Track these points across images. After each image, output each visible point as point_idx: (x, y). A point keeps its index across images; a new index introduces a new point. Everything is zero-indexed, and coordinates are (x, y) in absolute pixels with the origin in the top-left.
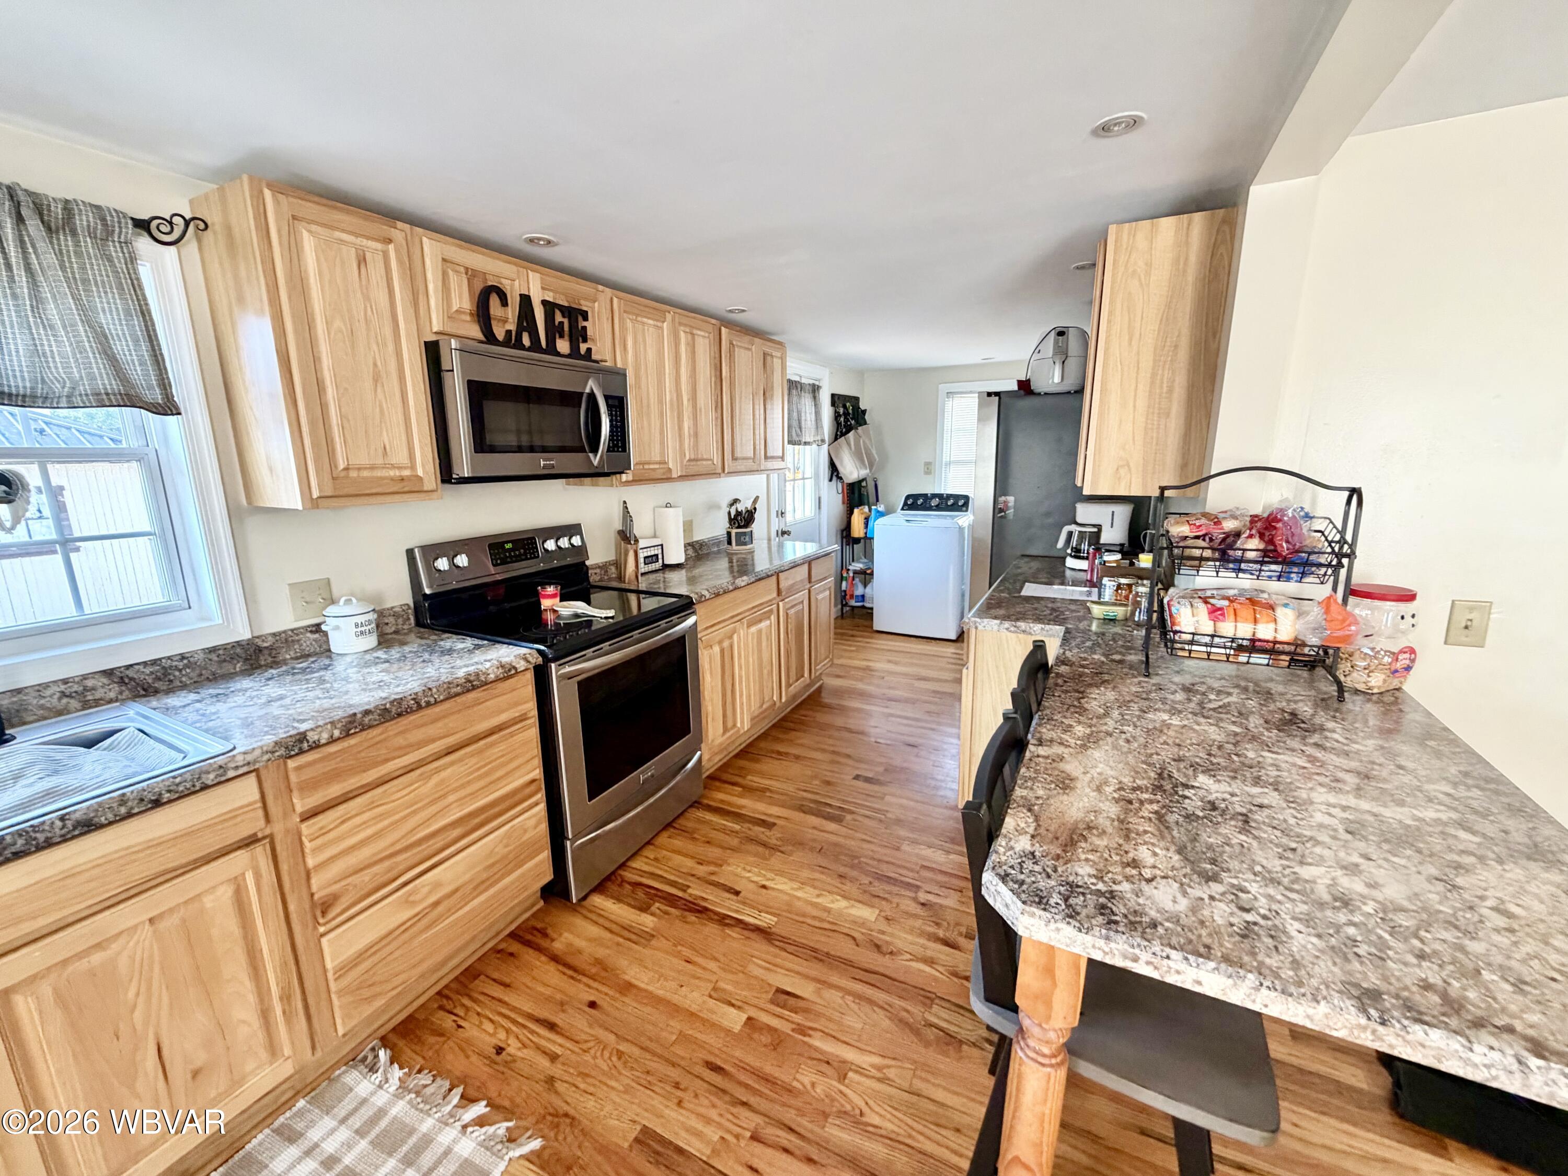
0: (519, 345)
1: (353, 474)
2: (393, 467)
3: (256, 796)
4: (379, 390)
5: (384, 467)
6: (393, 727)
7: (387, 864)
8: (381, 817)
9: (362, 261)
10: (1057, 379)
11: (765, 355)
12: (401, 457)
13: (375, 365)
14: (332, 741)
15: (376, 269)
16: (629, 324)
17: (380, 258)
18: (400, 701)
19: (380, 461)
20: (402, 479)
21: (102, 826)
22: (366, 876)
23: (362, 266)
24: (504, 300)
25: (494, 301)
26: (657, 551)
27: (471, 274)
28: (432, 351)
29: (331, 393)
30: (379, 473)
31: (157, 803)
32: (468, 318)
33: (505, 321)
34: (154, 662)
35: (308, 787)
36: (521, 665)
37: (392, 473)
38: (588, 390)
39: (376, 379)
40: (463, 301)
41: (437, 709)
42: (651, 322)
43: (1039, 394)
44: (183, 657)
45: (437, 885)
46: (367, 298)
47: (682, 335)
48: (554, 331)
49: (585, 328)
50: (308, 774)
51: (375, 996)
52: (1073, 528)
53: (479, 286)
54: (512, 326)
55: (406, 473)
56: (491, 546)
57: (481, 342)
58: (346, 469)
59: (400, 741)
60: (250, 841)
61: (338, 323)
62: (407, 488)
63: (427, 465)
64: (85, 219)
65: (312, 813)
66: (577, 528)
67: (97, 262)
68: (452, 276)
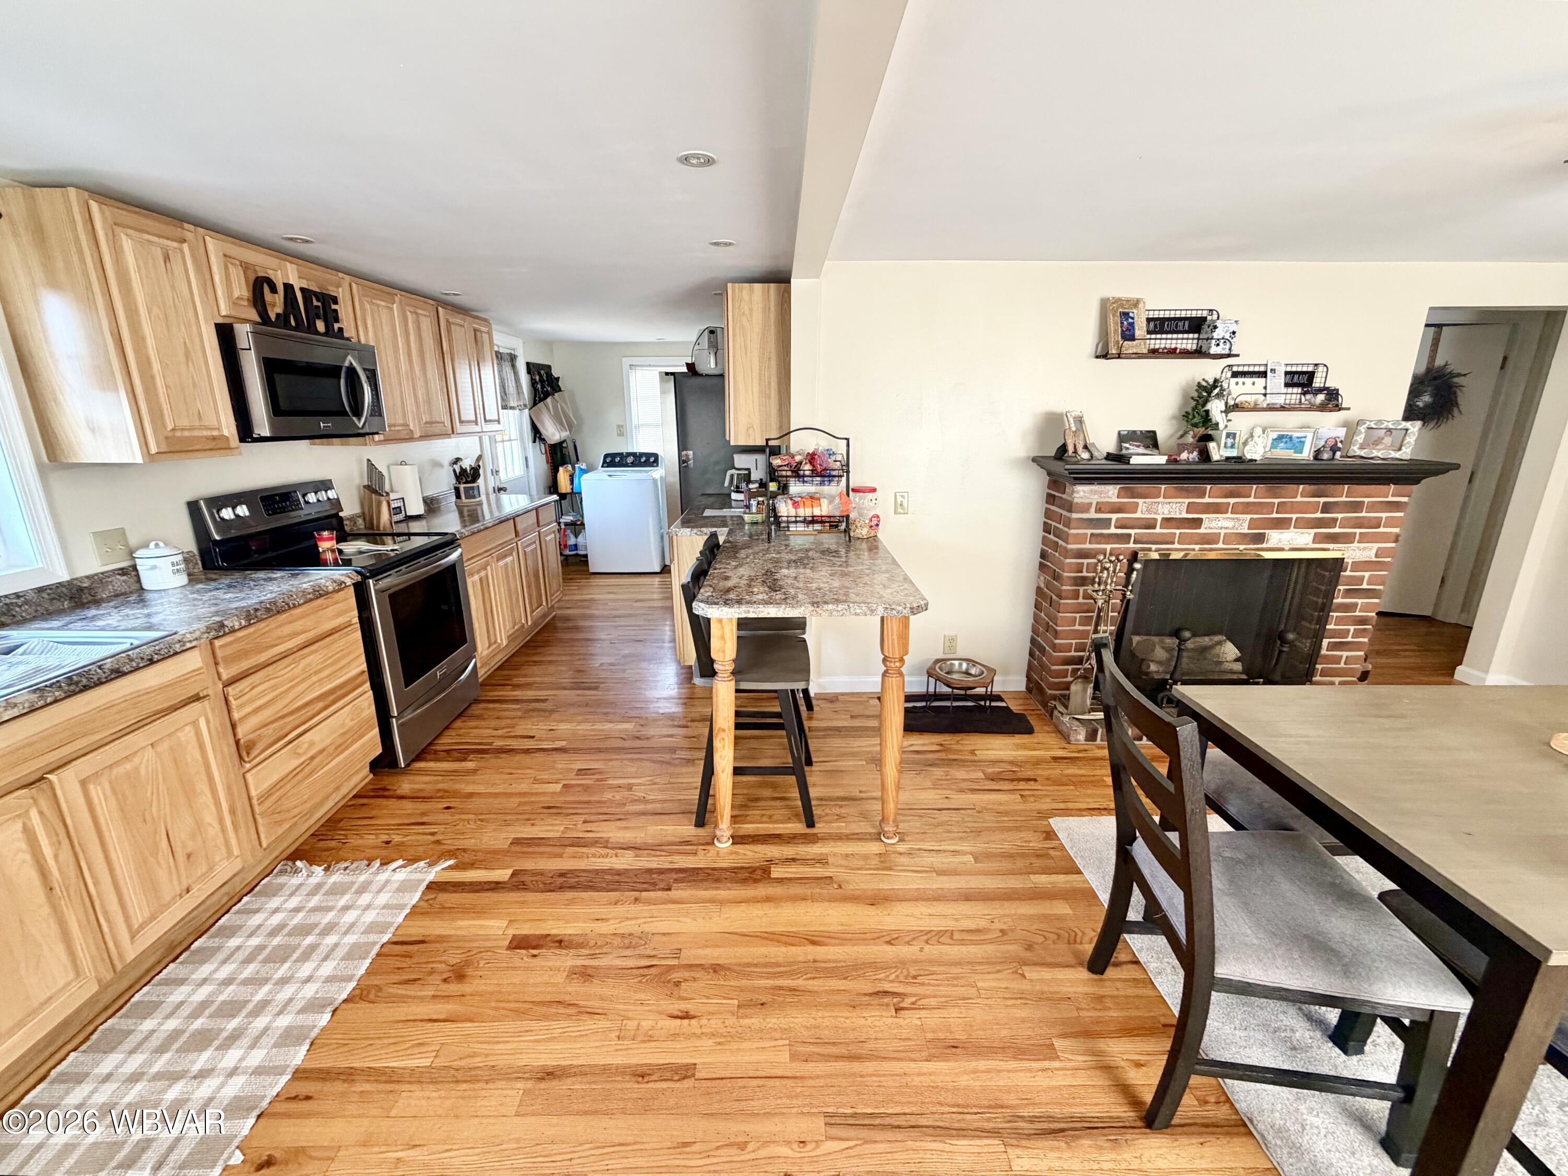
0: (286, 325)
1: (178, 434)
2: (205, 428)
4: (190, 365)
5: (200, 428)
6: (274, 622)
7: (282, 722)
8: (275, 688)
9: (167, 258)
10: (713, 365)
11: (475, 330)
12: (210, 420)
13: (185, 343)
14: (242, 627)
15: (176, 264)
16: (368, 306)
17: (178, 255)
19: (197, 424)
20: (212, 438)
21: (125, 674)
22: (270, 729)
23: (168, 264)
24: (274, 290)
25: (266, 289)
26: (400, 504)
27: (246, 267)
28: (225, 334)
29: (156, 367)
30: (196, 433)
31: (152, 662)
32: (246, 303)
33: (274, 305)
35: (227, 662)
37: (205, 433)
38: (347, 364)
39: (187, 355)
40: (242, 290)
41: (298, 611)
42: (383, 303)
43: (702, 375)
44: (17, 596)
45: (312, 744)
46: (173, 288)
47: (408, 313)
48: (313, 315)
49: (335, 311)
50: (229, 651)
51: (284, 820)
52: (733, 471)
53: (252, 278)
55: (215, 433)
56: (262, 498)
57: (259, 323)
58: (173, 430)
59: (279, 632)
61: (155, 310)
62: (217, 445)
63: (228, 426)
65: (230, 682)
66: (329, 483)
68: (231, 268)
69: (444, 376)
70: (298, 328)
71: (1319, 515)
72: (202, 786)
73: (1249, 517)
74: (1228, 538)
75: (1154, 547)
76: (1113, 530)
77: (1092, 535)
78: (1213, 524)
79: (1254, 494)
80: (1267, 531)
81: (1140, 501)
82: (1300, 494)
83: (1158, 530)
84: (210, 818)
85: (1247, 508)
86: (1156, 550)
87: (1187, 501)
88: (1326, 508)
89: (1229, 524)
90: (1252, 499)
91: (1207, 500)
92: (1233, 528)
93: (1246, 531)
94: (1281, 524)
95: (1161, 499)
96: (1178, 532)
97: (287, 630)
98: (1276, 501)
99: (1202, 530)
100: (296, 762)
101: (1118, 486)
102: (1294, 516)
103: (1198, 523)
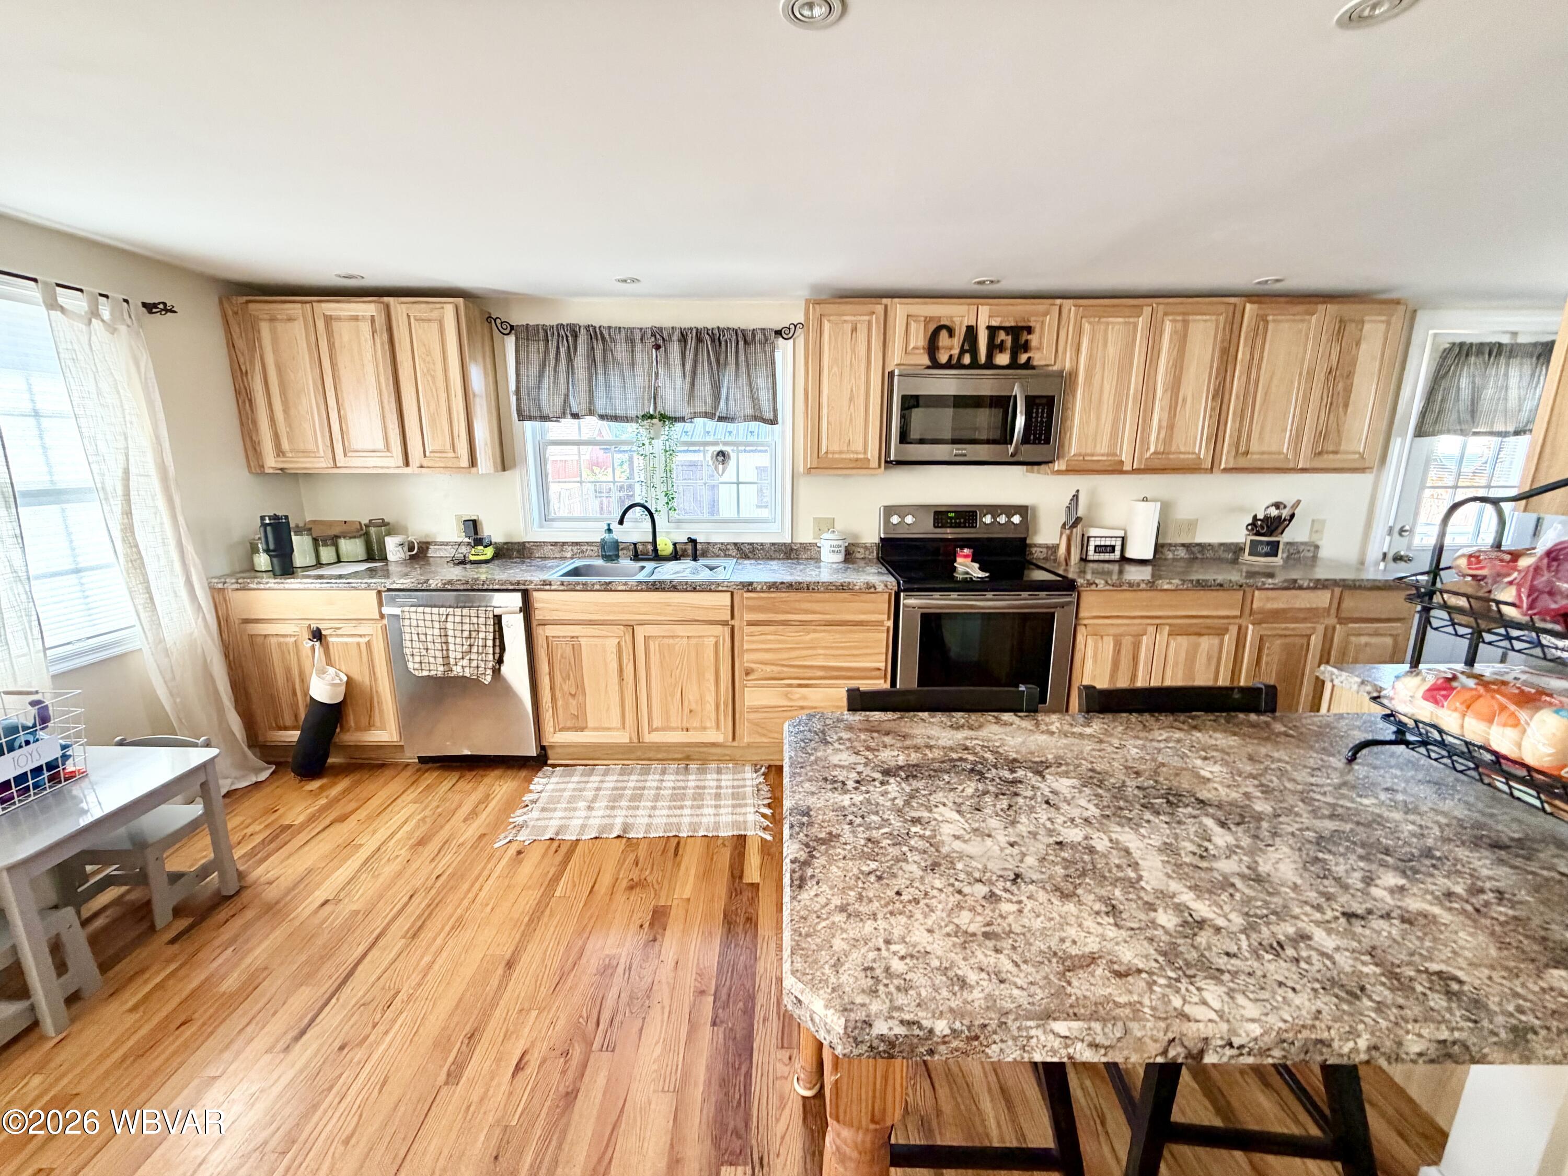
0: (960, 365)
1: (830, 456)
2: (853, 452)
3: (728, 603)
4: (853, 407)
5: (848, 452)
6: (793, 596)
7: (779, 668)
8: (779, 642)
9: (854, 330)
12: (858, 446)
13: (853, 392)
14: (762, 591)
15: (862, 335)
17: (865, 326)
18: (800, 583)
19: (845, 449)
20: (857, 460)
22: (768, 669)
23: (854, 334)
24: (951, 332)
25: (944, 334)
27: (928, 320)
28: (891, 377)
29: (825, 411)
30: (844, 456)
32: (919, 350)
33: (951, 348)
34: (751, 544)
35: (751, 609)
36: (880, 588)
37: (852, 456)
38: (1014, 393)
39: (851, 399)
40: (919, 339)
41: (819, 595)
44: (762, 544)
45: (804, 698)
46: (853, 351)
47: (1169, 323)
48: (994, 347)
49: (1027, 341)
50: (751, 603)
51: (764, 735)
53: (932, 327)
54: (956, 352)
55: (861, 456)
56: (936, 513)
57: (928, 367)
58: (826, 453)
59: (797, 605)
60: (724, 623)
61: (835, 369)
62: (860, 465)
63: (873, 452)
64: (759, 336)
65: (751, 623)
66: (1022, 510)
67: (760, 355)
68: (913, 326)
69: (1220, 394)
70: (974, 365)
72: (711, 676)
84: (710, 698)
97: (807, 606)
100: (786, 703)
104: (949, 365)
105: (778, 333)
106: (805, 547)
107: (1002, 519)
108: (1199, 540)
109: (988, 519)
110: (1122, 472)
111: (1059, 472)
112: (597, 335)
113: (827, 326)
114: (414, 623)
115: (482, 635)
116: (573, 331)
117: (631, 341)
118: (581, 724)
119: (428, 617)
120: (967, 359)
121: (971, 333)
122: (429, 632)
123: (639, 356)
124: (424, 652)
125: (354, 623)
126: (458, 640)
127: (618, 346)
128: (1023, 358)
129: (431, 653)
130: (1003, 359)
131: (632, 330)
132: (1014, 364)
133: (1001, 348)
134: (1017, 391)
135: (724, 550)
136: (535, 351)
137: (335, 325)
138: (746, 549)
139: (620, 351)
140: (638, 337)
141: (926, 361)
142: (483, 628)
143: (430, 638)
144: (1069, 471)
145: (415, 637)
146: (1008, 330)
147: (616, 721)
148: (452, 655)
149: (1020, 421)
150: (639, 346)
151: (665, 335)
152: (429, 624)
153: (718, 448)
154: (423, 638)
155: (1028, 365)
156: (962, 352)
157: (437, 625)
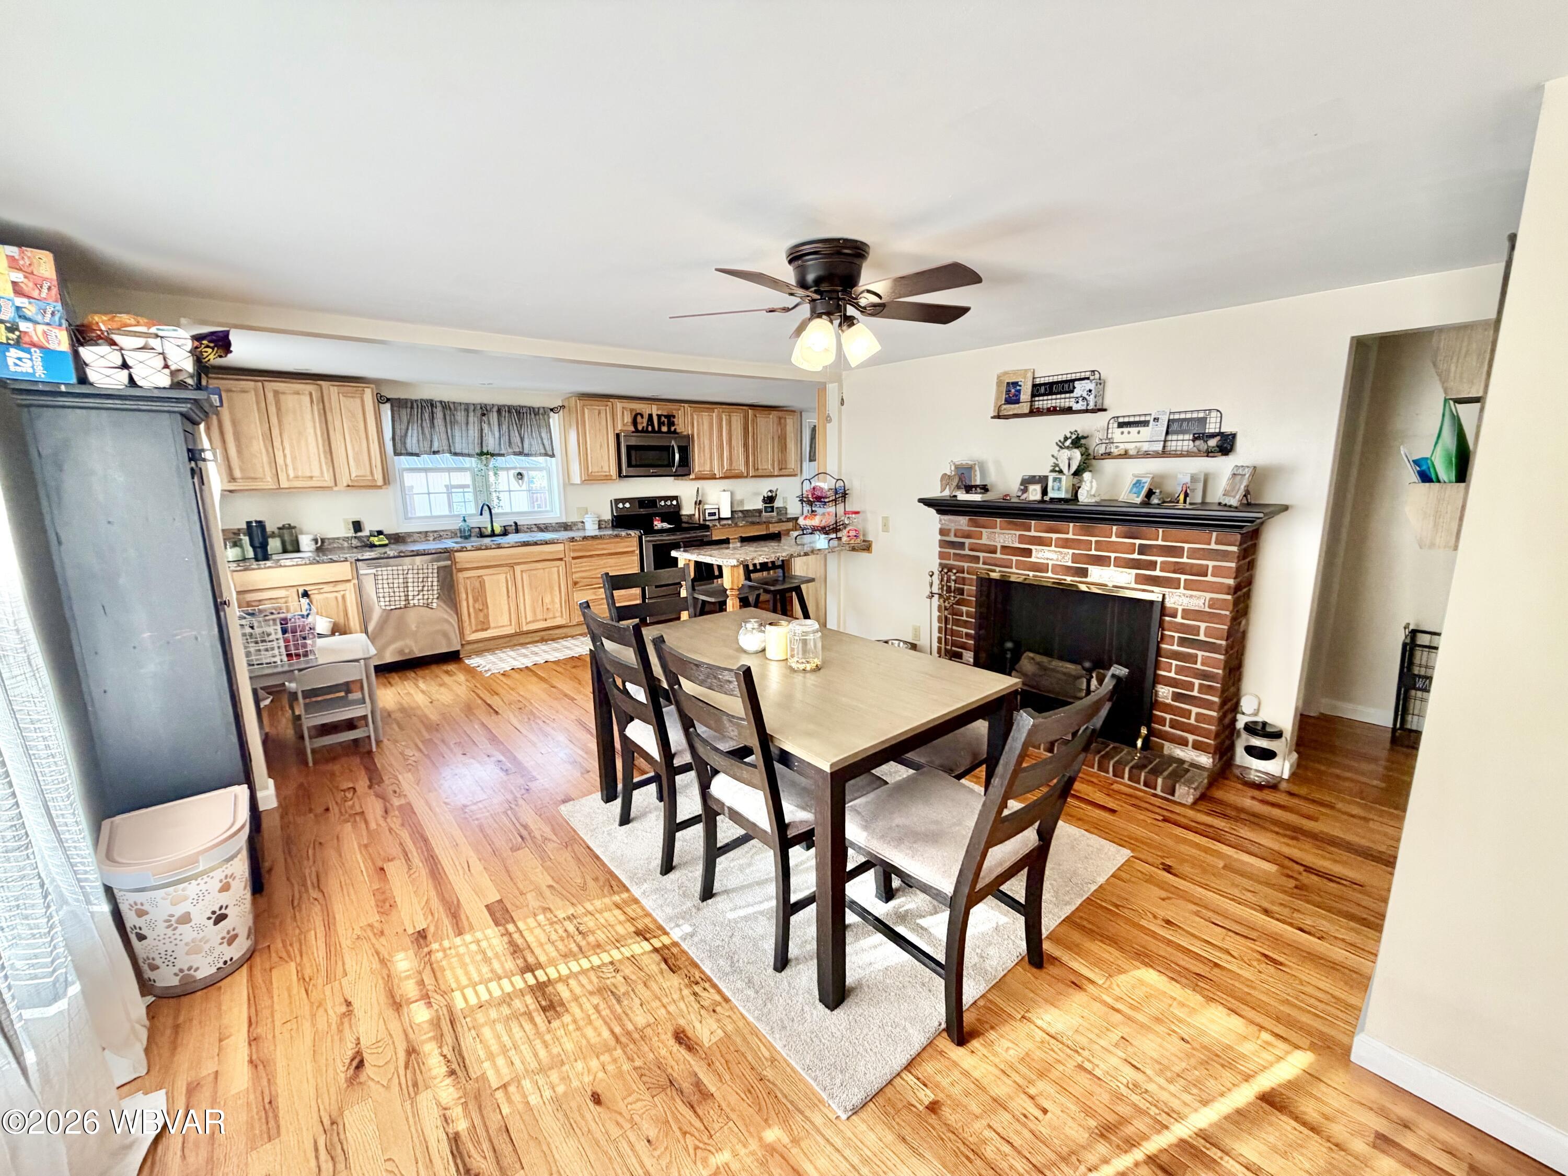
0: (647, 431)
1: (594, 473)
2: (605, 472)
3: (563, 549)
4: (602, 450)
5: (602, 472)
6: (594, 542)
7: (590, 580)
8: (589, 566)
9: (599, 413)
11: (780, 418)
12: (606, 469)
13: (602, 443)
14: (580, 541)
15: (603, 415)
17: (604, 411)
18: (597, 536)
19: (601, 470)
20: (606, 476)
22: (586, 580)
24: (642, 416)
25: (639, 417)
26: (716, 511)
27: (631, 410)
28: (618, 436)
30: (599, 474)
31: (547, 543)
32: (630, 425)
33: (643, 423)
34: (545, 524)
35: (574, 551)
36: (636, 536)
37: (603, 474)
38: (671, 444)
39: (601, 446)
40: (628, 419)
41: (606, 541)
42: (709, 413)
44: (551, 524)
46: (600, 423)
48: (661, 424)
49: (673, 421)
53: (634, 414)
54: (645, 425)
55: (609, 474)
56: (640, 501)
57: (634, 432)
58: (592, 472)
59: (596, 547)
60: (561, 559)
62: (608, 478)
63: (614, 471)
64: (541, 411)
65: (574, 558)
66: (676, 498)
67: (542, 421)
68: (625, 413)
69: (746, 445)
70: (653, 431)
71: (1136, 556)
72: (557, 588)
73: (1071, 551)
74: (1057, 568)
75: (998, 569)
76: (967, 552)
77: (954, 554)
78: (1040, 555)
79: (1071, 531)
80: (1090, 567)
81: (984, 530)
82: (1114, 534)
83: (998, 555)
84: (557, 600)
85: (1066, 544)
86: (1000, 571)
87: (1018, 533)
88: (1143, 550)
89: (1054, 556)
90: (1070, 536)
91: (1033, 533)
92: (1057, 560)
93: (1070, 564)
94: (1101, 561)
95: (998, 530)
96: (1014, 558)
97: (600, 547)
98: (1093, 539)
99: (1033, 559)
100: (594, 597)
101: (967, 518)
102: (1113, 555)
103: (1028, 553)
104: (642, 431)
105: (552, 410)
106: (575, 524)
107: (669, 503)
108: (746, 508)
109: (663, 503)
110: (716, 479)
111: (692, 479)
112: (446, 406)
113: (586, 411)
114: (385, 577)
115: (430, 579)
116: (432, 404)
117: (467, 410)
118: (485, 627)
119: (395, 572)
120: (650, 428)
121: (650, 416)
122: (396, 581)
123: (471, 419)
124: (392, 594)
125: (332, 585)
126: (416, 584)
127: (459, 413)
128: (673, 429)
129: (397, 594)
130: (664, 429)
131: (467, 404)
132: (669, 432)
133: (663, 424)
134: (673, 443)
135: (530, 529)
136: (404, 413)
137: (282, 397)
138: (542, 526)
139: (460, 416)
140: (472, 408)
141: (633, 429)
142: (430, 575)
143: (396, 585)
144: (697, 478)
145: (386, 586)
146: (666, 416)
147: (506, 622)
148: (410, 593)
149: (677, 456)
150: (471, 414)
151: (488, 408)
152: (396, 576)
153: (519, 471)
154: (391, 585)
155: (675, 432)
156: (648, 425)
157: (401, 576)
